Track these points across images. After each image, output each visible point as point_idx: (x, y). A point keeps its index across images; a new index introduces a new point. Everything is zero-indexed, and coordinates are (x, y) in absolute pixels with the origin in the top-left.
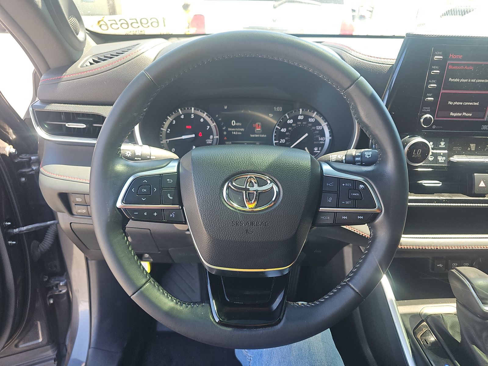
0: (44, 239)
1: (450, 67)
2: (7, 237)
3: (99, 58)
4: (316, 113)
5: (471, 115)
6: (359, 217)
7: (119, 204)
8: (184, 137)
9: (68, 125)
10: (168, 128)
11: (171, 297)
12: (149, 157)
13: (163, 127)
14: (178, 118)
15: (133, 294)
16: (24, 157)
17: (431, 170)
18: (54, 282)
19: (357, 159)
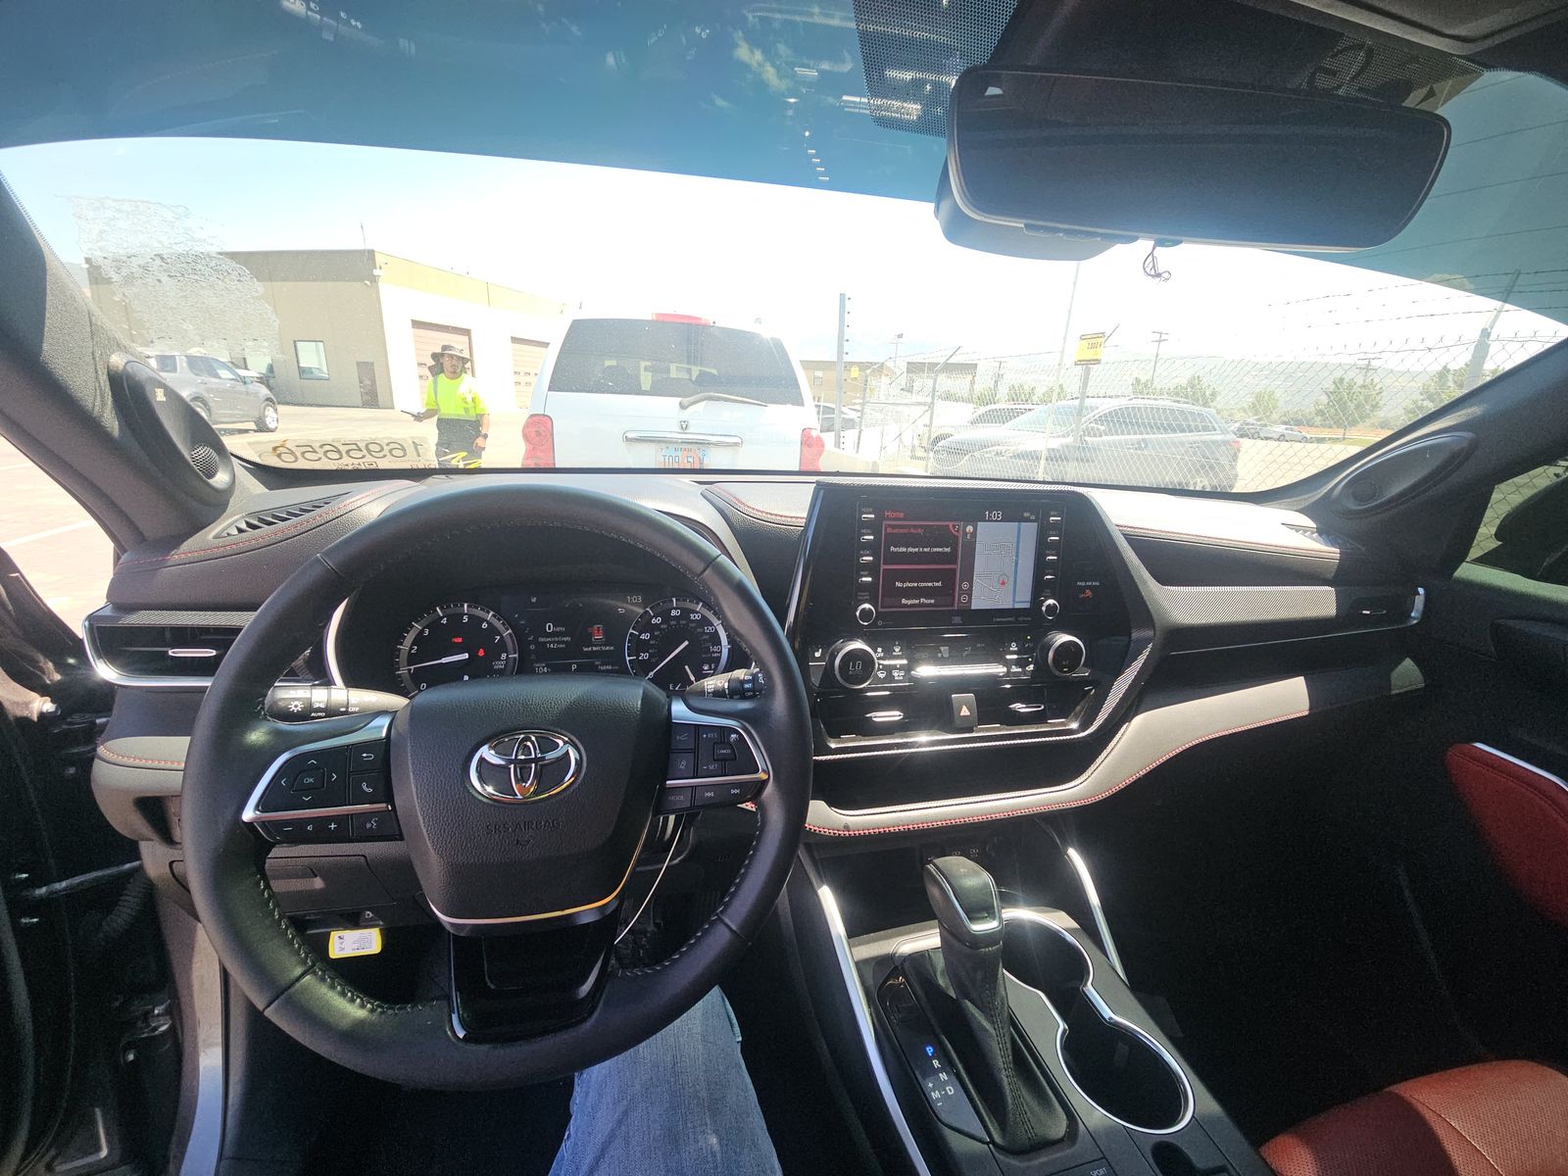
0: (119, 900)
1: (889, 530)
2: (18, 907)
3: (261, 520)
4: (701, 604)
5: (933, 601)
6: (733, 791)
7: (249, 814)
8: (444, 660)
9: (174, 653)
10: (413, 644)
11: (362, 999)
12: (344, 709)
13: (401, 644)
14: (435, 625)
15: (268, 1006)
16: (78, 721)
17: (888, 693)
18: (137, 1008)
19: (746, 686)
